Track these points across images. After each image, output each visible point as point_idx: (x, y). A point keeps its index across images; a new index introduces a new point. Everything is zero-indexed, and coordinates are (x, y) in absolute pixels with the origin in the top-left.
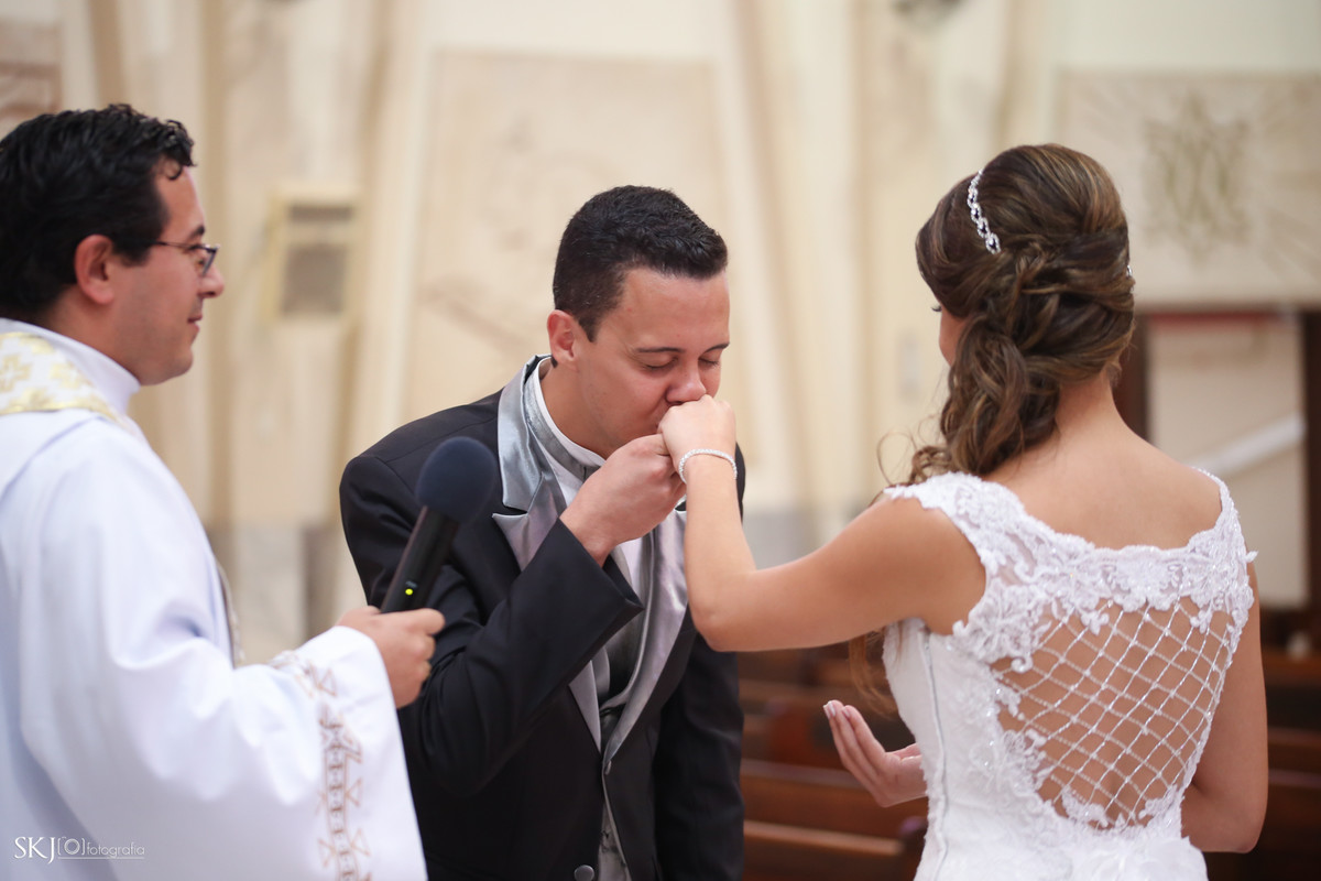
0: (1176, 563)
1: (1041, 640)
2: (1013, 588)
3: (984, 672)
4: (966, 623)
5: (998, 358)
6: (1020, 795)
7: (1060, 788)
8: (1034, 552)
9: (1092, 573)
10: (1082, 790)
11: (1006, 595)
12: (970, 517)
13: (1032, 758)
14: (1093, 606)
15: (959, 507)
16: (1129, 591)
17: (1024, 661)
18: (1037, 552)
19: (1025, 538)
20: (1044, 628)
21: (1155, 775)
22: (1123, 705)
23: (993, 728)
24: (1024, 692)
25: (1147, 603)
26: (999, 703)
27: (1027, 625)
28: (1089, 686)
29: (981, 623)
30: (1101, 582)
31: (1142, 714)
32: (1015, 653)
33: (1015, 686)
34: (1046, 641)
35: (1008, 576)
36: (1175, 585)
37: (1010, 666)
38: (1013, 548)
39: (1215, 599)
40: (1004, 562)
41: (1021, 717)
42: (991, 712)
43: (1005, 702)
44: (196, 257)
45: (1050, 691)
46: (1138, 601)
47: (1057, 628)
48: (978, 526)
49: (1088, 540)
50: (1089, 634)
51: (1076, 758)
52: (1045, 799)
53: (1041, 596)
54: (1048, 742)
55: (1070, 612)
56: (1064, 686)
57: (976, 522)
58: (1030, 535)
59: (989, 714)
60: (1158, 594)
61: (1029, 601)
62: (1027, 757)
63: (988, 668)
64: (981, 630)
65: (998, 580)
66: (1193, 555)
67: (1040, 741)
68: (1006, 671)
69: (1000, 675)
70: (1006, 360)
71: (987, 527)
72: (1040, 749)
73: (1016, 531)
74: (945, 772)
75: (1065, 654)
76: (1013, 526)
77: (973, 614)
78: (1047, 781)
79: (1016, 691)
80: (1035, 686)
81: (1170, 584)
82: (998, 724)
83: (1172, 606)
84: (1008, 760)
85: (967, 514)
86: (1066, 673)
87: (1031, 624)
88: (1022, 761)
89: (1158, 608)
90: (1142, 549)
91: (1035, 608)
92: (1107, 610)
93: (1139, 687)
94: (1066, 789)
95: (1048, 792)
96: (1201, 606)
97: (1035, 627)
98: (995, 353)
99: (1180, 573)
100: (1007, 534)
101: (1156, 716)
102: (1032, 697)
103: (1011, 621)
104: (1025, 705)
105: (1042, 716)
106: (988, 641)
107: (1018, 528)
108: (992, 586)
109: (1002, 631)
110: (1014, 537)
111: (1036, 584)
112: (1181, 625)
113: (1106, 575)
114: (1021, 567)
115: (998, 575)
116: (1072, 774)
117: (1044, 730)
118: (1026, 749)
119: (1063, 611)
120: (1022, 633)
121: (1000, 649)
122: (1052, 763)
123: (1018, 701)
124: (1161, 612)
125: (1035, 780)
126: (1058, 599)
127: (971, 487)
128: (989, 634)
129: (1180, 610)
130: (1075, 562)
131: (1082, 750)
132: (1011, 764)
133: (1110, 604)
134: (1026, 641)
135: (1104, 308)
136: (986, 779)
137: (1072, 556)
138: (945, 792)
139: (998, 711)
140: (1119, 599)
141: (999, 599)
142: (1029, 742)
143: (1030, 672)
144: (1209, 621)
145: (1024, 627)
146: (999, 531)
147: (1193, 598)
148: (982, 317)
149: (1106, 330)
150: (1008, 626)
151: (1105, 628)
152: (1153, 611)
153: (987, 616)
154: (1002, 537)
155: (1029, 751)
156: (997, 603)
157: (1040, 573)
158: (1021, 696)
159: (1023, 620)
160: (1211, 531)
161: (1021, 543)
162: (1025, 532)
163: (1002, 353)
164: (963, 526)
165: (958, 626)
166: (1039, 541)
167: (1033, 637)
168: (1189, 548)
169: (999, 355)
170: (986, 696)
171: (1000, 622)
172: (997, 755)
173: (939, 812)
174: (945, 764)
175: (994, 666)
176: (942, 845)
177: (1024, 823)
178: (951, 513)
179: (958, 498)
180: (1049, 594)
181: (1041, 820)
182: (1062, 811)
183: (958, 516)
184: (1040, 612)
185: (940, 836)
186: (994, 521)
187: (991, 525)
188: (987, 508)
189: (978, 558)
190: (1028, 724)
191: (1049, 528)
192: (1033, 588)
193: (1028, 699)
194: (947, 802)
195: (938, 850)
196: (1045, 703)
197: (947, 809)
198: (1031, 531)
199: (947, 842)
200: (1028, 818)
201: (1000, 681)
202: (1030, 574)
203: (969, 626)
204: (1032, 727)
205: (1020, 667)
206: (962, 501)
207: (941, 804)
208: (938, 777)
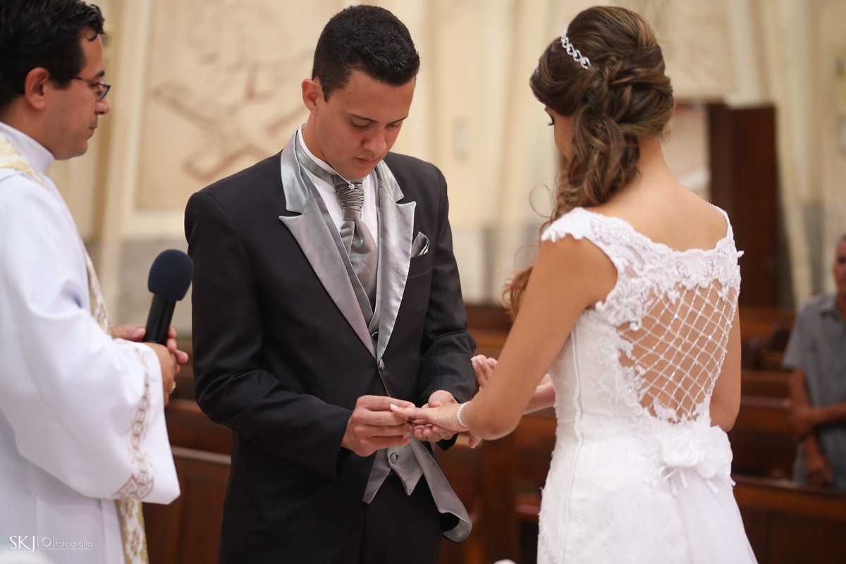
0: (710, 259)
1: (648, 310)
2: (633, 280)
3: (613, 332)
4: (604, 301)
5: (601, 128)
6: (630, 405)
7: (652, 399)
8: (642, 255)
9: (671, 267)
10: (664, 399)
11: (629, 285)
12: (604, 239)
13: (638, 383)
14: (672, 287)
15: (595, 234)
16: (689, 278)
17: (637, 323)
18: (644, 256)
19: (637, 248)
20: (650, 303)
21: (700, 389)
22: (686, 347)
23: (616, 366)
24: (636, 343)
25: (697, 285)
26: (621, 351)
27: (640, 301)
28: (670, 336)
29: (614, 302)
30: (676, 272)
31: (695, 351)
32: (632, 319)
33: (630, 339)
34: (650, 310)
35: (631, 273)
36: (710, 272)
37: (629, 327)
38: (630, 255)
39: (730, 280)
40: (627, 264)
41: (634, 358)
42: (615, 356)
43: (624, 350)
44: (95, 90)
45: (650, 341)
46: (693, 283)
47: (657, 302)
48: (609, 244)
49: (669, 247)
50: (671, 305)
51: (663, 380)
52: (644, 406)
53: (648, 283)
54: (648, 372)
55: (663, 292)
56: (657, 337)
57: (607, 241)
58: (639, 245)
60: (703, 278)
61: (642, 287)
62: (635, 382)
63: (615, 329)
64: (613, 306)
65: (625, 276)
66: (719, 254)
67: (643, 372)
68: (626, 330)
69: (621, 333)
70: (608, 128)
71: (615, 243)
72: (643, 377)
73: (633, 244)
74: (580, 394)
75: (659, 318)
76: (629, 241)
77: (609, 297)
78: (646, 396)
79: (631, 342)
80: (642, 338)
81: (708, 271)
82: (619, 363)
83: (709, 285)
84: (624, 384)
85: (601, 237)
86: (659, 329)
87: (643, 301)
88: (632, 384)
89: (702, 287)
90: (695, 251)
91: (645, 291)
92: (679, 289)
93: (694, 336)
94: (656, 400)
95: (646, 402)
96: (723, 284)
97: (645, 302)
98: (600, 125)
99: (713, 265)
100: (626, 246)
101: (702, 353)
102: (640, 345)
103: (631, 300)
104: (637, 351)
105: (645, 357)
106: (618, 312)
107: (632, 241)
108: (621, 279)
109: (626, 306)
110: (630, 248)
111: (645, 276)
112: (714, 297)
113: (678, 268)
114: (636, 266)
115: (624, 273)
116: (659, 391)
117: (645, 365)
118: (635, 377)
119: (660, 291)
120: (637, 306)
121: (625, 317)
122: (649, 385)
123: (632, 348)
124: (704, 289)
125: (639, 395)
126: (657, 284)
127: (599, 220)
128: (618, 308)
129: (713, 289)
130: (665, 260)
131: (665, 376)
132: (626, 386)
133: (680, 286)
134: (639, 311)
135: (658, 91)
136: (609, 396)
137: (662, 256)
138: (580, 406)
139: (619, 355)
140: (684, 282)
141: (625, 287)
142: (637, 372)
143: (640, 330)
144: (727, 293)
145: (639, 303)
146: (622, 245)
147: (719, 280)
148: (587, 106)
149: (661, 105)
150: (629, 303)
151: (678, 300)
152: (701, 289)
153: (617, 298)
154: (624, 248)
155: (637, 378)
156: (623, 290)
157: (648, 269)
158: (634, 346)
159: (639, 299)
160: (726, 239)
161: (635, 251)
162: (636, 244)
163: (604, 124)
164: (600, 245)
165: (599, 305)
166: (644, 249)
167: (643, 309)
168: (716, 249)
169: (603, 126)
170: (612, 346)
171: (624, 301)
172: (617, 382)
173: (577, 418)
174: (580, 389)
175: (620, 328)
176: (580, 438)
177: (632, 422)
178: (592, 238)
179: (593, 228)
180: (653, 281)
181: (642, 419)
182: (653, 413)
183: (597, 239)
184: (648, 293)
185: (578, 432)
186: (618, 239)
187: (616, 241)
188: (613, 232)
189: (612, 264)
190: (637, 362)
191: (649, 240)
192: (644, 279)
193: (638, 347)
194: (582, 412)
195: (577, 440)
196: (647, 349)
197: (581, 416)
198: (639, 242)
199: (582, 436)
200: (634, 419)
201: (622, 337)
202: (642, 270)
203: (606, 304)
204: (639, 364)
205: (635, 328)
206: (596, 229)
207: (578, 413)
208: (576, 397)
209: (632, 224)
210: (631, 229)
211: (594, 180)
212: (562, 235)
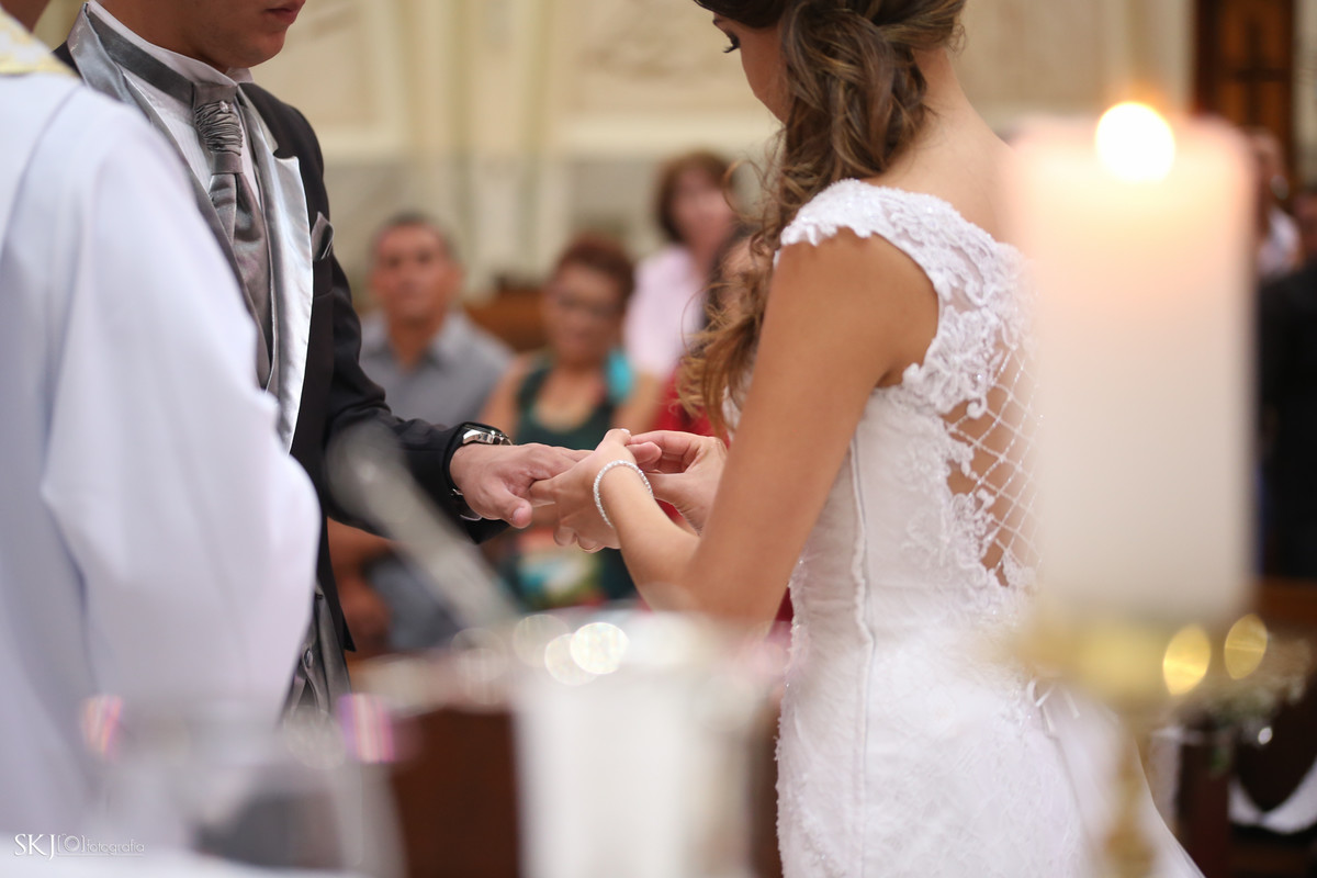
1: (995, 374)
2: (967, 314)
3: (937, 427)
4: (921, 363)
6: (964, 567)
7: (1002, 553)
8: (980, 266)
10: (1019, 550)
11: (961, 326)
12: (911, 234)
13: (980, 523)
15: (894, 225)
17: (979, 402)
18: (983, 266)
19: (969, 251)
20: (997, 359)
23: (942, 495)
24: (978, 443)
26: (951, 463)
27: (982, 356)
29: (938, 363)
32: (972, 395)
33: (969, 438)
34: (999, 375)
35: (963, 303)
37: (965, 413)
38: (957, 261)
40: (955, 284)
41: (974, 476)
42: (942, 474)
43: (957, 461)
45: (999, 438)
47: (1008, 357)
48: (921, 244)
51: (1018, 513)
52: (988, 568)
53: (993, 320)
54: (996, 501)
55: (1016, 337)
56: (1011, 428)
57: (917, 238)
58: (973, 246)
59: (939, 477)
61: (983, 328)
62: (976, 522)
63: (941, 422)
64: (938, 371)
65: (951, 308)
67: (989, 500)
68: (961, 421)
69: (953, 428)
71: (932, 244)
72: (988, 511)
73: (962, 244)
74: (865, 552)
76: (955, 238)
77: (929, 352)
78: (992, 547)
79: (970, 444)
80: (987, 433)
82: (947, 488)
84: (956, 530)
85: (906, 231)
86: (1014, 413)
87: (986, 356)
88: (971, 527)
91: (989, 336)
94: (1007, 553)
95: (992, 559)
97: (989, 359)
98: (839, 33)
100: (953, 248)
102: (984, 448)
103: (969, 355)
104: (981, 460)
105: (993, 471)
106: (948, 384)
107: (960, 238)
108: (946, 316)
109: (961, 370)
110: (959, 250)
111: (987, 306)
114: (971, 288)
115: (951, 302)
116: (1013, 534)
117: (993, 487)
118: (976, 512)
119: (1010, 336)
120: (978, 367)
121: (959, 392)
122: (997, 526)
123: (971, 456)
125: (981, 546)
126: (1006, 322)
127: (896, 200)
128: (948, 374)
132: (960, 532)
134: (982, 377)
136: (926, 552)
138: (865, 576)
139: (949, 473)
141: (954, 330)
142: (979, 503)
143: (986, 415)
145: (981, 362)
146: (943, 245)
148: (805, 3)
150: (965, 362)
153: (944, 355)
154: (948, 252)
155: (979, 515)
156: (952, 336)
157: (990, 293)
158: (976, 451)
159: (980, 353)
161: (966, 257)
162: (969, 244)
163: (845, 30)
164: (906, 246)
165: (913, 373)
166: (982, 252)
167: (988, 371)
170: (936, 456)
171: (957, 359)
172: (944, 524)
173: (859, 600)
174: (866, 543)
175: (948, 418)
176: (868, 636)
177: (967, 599)
178: (889, 234)
179: (888, 214)
180: (999, 317)
181: (985, 592)
182: (1002, 579)
183: (898, 236)
184: (993, 339)
185: (864, 627)
186: (936, 234)
187: (933, 238)
188: (925, 220)
189: (930, 283)
190: (979, 483)
191: (989, 236)
192: (985, 311)
193: (982, 451)
194: (867, 586)
195: (861, 641)
196: (996, 454)
197: (867, 596)
198: (973, 241)
199: (872, 632)
200: (972, 592)
201: (954, 436)
202: (980, 295)
203: (924, 369)
204: (983, 486)
205: (975, 412)
206: (894, 217)
207: (862, 590)
208: (858, 559)
209: (956, 207)
210: (956, 215)
211: (850, 136)
212: (830, 231)
